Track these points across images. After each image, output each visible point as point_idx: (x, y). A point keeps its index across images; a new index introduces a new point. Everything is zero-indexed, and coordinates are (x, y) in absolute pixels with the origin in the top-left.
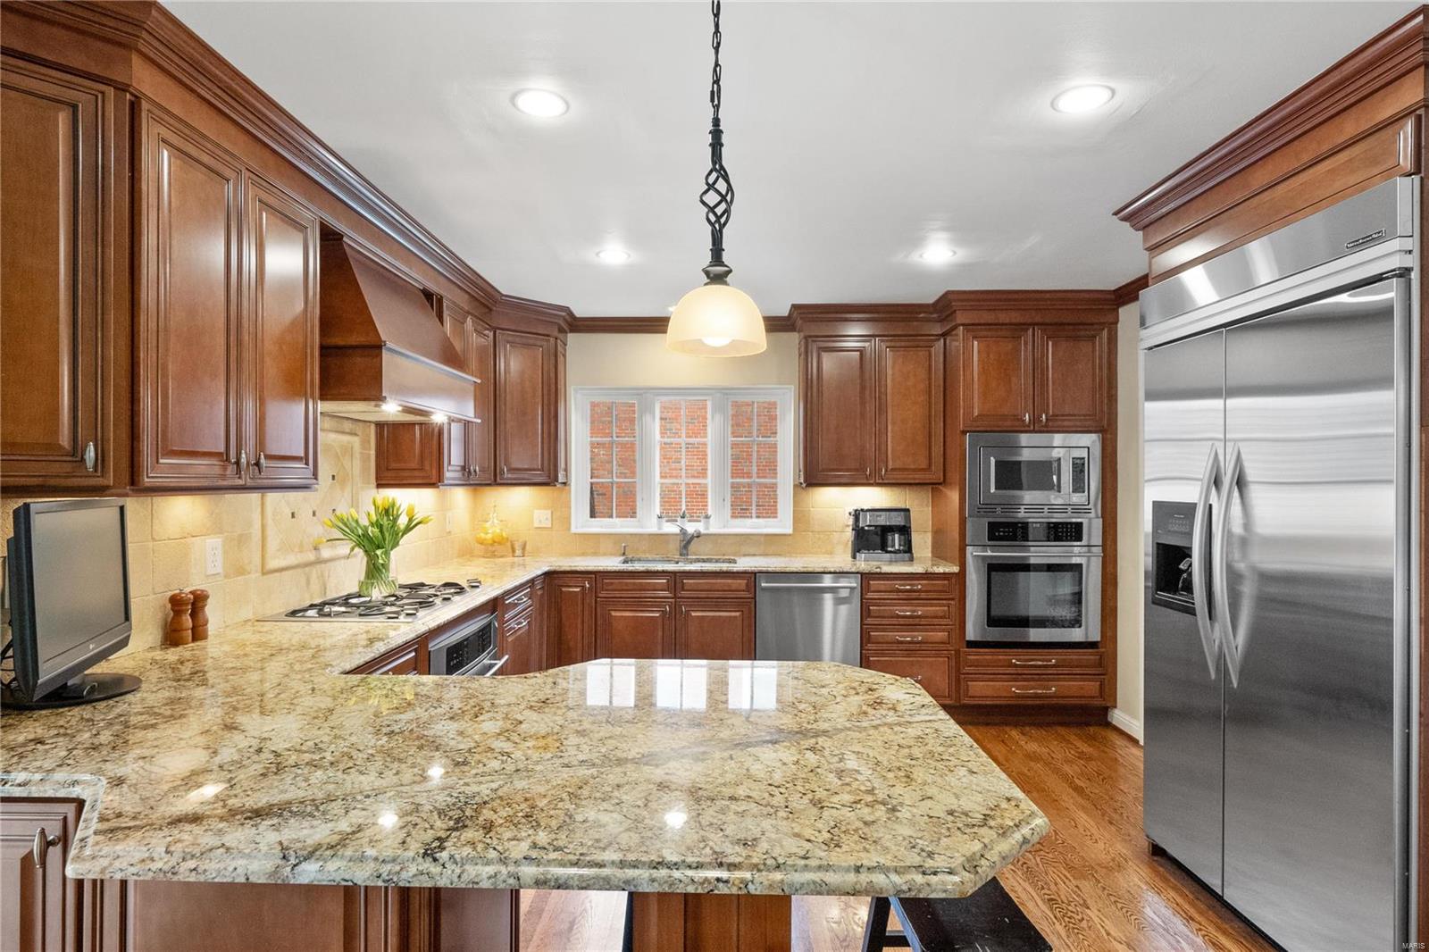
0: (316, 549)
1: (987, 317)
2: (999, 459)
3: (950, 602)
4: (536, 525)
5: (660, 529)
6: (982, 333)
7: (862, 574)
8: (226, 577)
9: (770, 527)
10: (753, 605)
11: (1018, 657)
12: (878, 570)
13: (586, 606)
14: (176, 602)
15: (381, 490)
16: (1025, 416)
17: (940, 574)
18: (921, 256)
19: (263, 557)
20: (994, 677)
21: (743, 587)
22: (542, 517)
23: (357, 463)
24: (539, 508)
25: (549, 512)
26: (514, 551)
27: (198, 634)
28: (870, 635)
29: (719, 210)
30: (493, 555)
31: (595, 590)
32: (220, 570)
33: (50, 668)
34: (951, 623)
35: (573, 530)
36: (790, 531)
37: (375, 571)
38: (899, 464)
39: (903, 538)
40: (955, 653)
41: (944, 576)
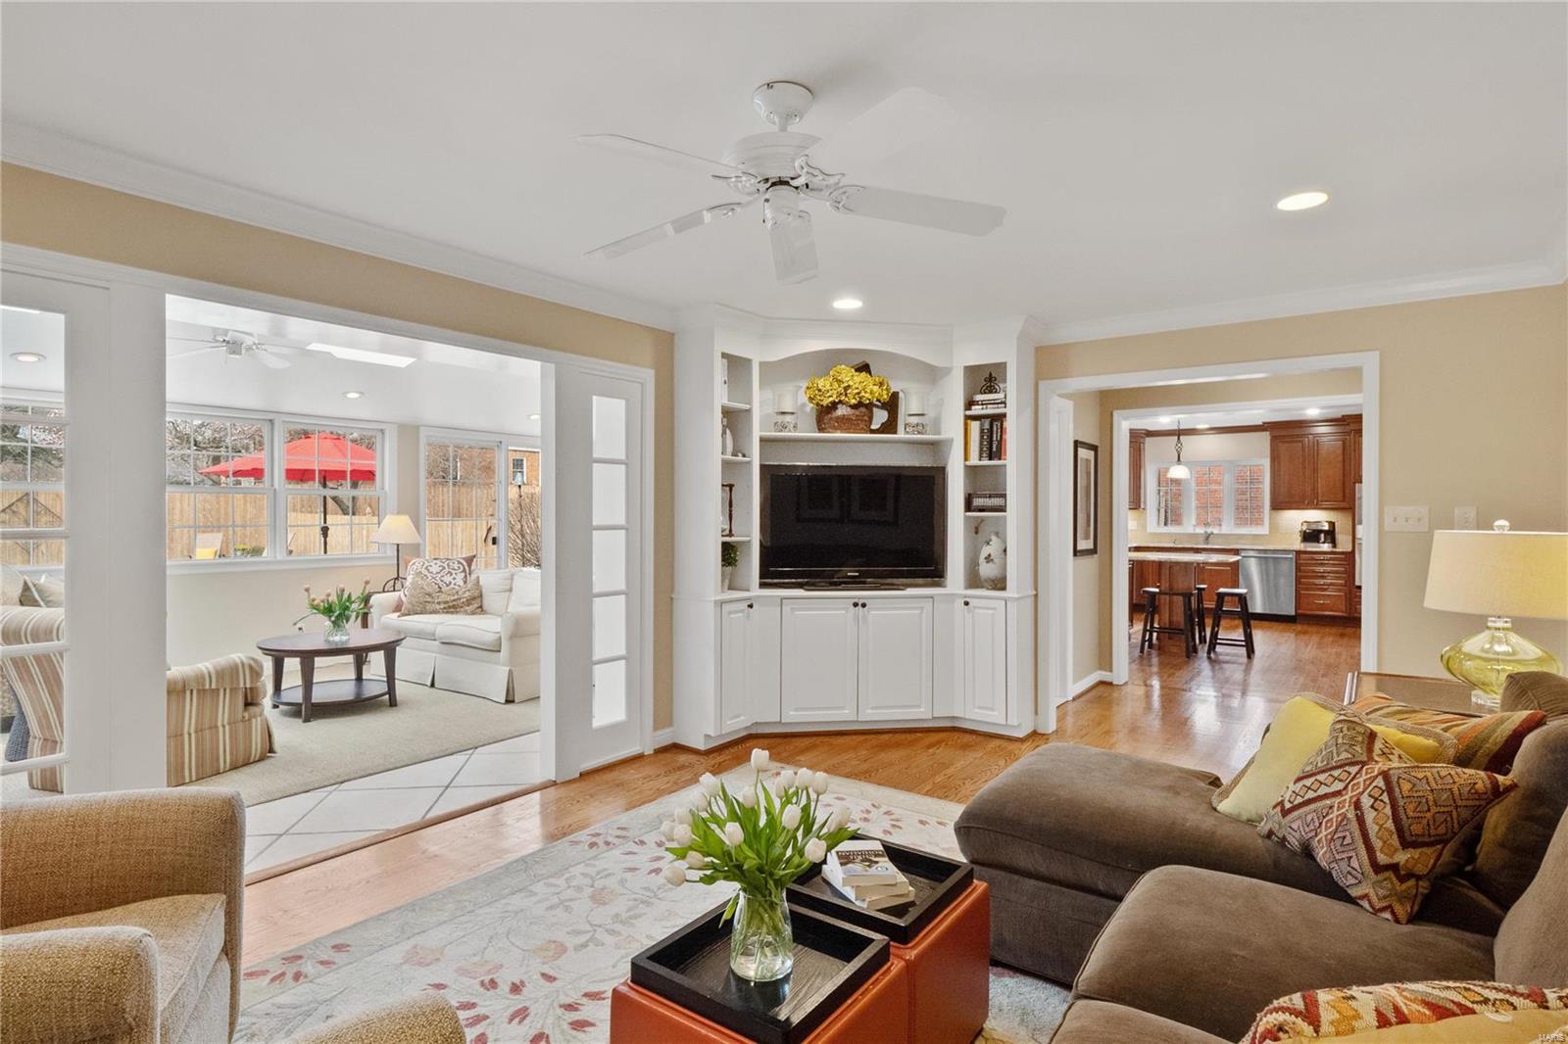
7: (1296, 551)
9: (1258, 530)
12: (1305, 550)
25: (1136, 522)
28: (1301, 581)
34: (1345, 576)
35: (1148, 531)
36: (1267, 533)
38: (1325, 499)
39: (1329, 537)
40: (1350, 592)
41: (1342, 553)
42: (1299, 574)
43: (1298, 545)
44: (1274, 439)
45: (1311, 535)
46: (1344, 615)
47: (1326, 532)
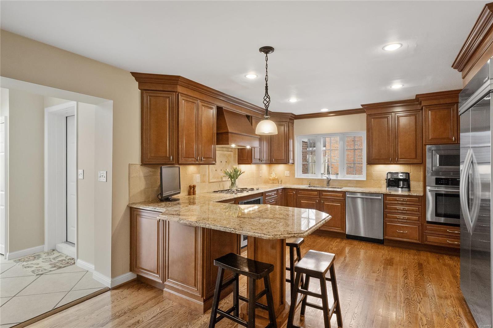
0: (222, 178)
1: (435, 102)
2: (440, 155)
3: (419, 206)
4: (286, 175)
5: (322, 177)
6: (432, 108)
7: (383, 194)
8: (201, 183)
9: (359, 178)
10: (344, 202)
11: (449, 229)
12: (390, 193)
13: (294, 199)
14: (190, 187)
15: (239, 165)
16: (453, 138)
17: (415, 196)
18: (391, 87)
19: (209, 179)
20: (438, 235)
21: (341, 196)
22: (287, 173)
23: (232, 158)
24: (286, 170)
25: (289, 171)
26: (279, 182)
27: (194, 193)
28: (386, 215)
29: (267, 104)
30: (273, 183)
31: (296, 194)
32: (199, 181)
33: (165, 194)
34: (419, 214)
35: (296, 177)
36: (365, 179)
37: (233, 184)
38: (403, 157)
39: (406, 183)
40: (422, 225)
41: (416, 197)
42: (386, 210)
43: (384, 189)
44: (369, 116)
45: (393, 182)
46: (418, 242)
47: (403, 180)
